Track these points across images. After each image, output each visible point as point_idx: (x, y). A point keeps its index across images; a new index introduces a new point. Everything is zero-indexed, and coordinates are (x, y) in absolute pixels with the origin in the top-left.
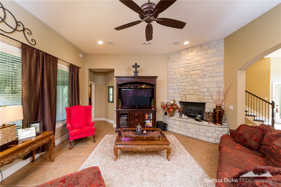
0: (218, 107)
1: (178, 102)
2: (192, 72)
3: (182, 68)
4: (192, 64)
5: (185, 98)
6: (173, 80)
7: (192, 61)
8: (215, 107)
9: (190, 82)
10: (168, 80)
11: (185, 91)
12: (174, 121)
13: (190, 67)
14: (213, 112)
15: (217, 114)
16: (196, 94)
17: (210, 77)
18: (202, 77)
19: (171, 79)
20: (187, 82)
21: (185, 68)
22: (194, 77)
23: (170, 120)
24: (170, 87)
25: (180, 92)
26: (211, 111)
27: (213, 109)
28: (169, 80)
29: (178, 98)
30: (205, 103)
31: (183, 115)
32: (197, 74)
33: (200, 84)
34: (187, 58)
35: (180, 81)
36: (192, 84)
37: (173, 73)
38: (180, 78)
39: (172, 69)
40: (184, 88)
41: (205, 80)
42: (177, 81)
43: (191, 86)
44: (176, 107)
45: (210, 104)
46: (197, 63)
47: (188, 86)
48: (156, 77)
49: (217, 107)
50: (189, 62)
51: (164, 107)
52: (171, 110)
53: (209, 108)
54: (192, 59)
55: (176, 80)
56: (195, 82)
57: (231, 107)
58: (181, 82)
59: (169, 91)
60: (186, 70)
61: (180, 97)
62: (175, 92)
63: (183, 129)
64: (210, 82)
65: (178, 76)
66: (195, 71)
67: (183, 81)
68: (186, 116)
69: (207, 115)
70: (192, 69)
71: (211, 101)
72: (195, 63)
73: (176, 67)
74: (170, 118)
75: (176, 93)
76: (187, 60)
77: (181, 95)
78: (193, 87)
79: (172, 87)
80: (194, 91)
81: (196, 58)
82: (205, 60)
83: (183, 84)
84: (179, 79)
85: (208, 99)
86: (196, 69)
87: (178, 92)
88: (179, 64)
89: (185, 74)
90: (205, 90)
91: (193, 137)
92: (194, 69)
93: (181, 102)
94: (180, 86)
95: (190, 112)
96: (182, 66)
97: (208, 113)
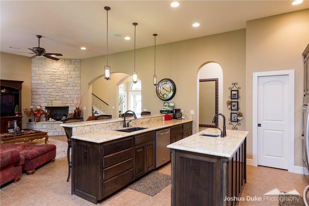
0: (78, 109)
1: (44, 107)
2: (57, 81)
3: (48, 75)
4: (57, 73)
5: (51, 104)
6: (39, 86)
7: (58, 71)
8: (75, 109)
9: (56, 89)
10: (32, 85)
11: (51, 97)
12: (41, 125)
13: (56, 75)
14: (74, 113)
15: (77, 114)
16: (61, 99)
17: (72, 86)
18: (66, 85)
19: (36, 84)
20: (53, 89)
21: (51, 75)
22: (59, 84)
23: (37, 125)
24: (35, 93)
25: (46, 98)
26: (73, 113)
27: (74, 111)
28: (34, 85)
29: (45, 104)
30: (68, 107)
31: (50, 119)
32: (62, 82)
33: (64, 91)
34: (53, 67)
35: (46, 87)
36: (58, 90)
37: (38, 78)
38: (47, 84)
39: (36, 74)
40: (50, 94)
41: (68, 88)
42: (44, 87)
43: (57, 92)
44: (43, 112)
45: (72, 107)
46: (62, 73)
47: (54, 92)
48: (22, 82)
49: (76, 108)
50: (55, 71)
51: (30, 113)
52: (38, 115)
53: (71, 111)
54: (57, 69)
55: (42, 86)
56: (60, 89)
57: (85, 108)
58: (47, 89)
59: (34, 97)
60: (52, 77)
61: (46, 103)
62: (41, 97)
63: (51, 131)
64: (72, 90)
65: (44, 82)
66: (60, 80)
67: (49, 87)
68: (53, 120)
69: (70, 115)
70: (58, 77)
71: (73, 105)
72: (60, 73)
73: (41, 72)
74: (36, 123)
75: (42, 99)
76: (53, 69)
77: (48, 101)
78: (59, 93)
79: (37, 92)
80: (59, 97)
81: (61, 69)
82: (68, 73)
83: (49, 90)
84: (45, 85)
85: (70, 103)
86: (61, 78)
87: (44, 97)
88: (45, 71)
89: (51, 82)
90: (68, 96)
91: (60, 135)
92: (59, 77)
93: (47, 108)
94: (45, 92)
95: (56, 116)
96: (49, 73)
97: (71, 114)
